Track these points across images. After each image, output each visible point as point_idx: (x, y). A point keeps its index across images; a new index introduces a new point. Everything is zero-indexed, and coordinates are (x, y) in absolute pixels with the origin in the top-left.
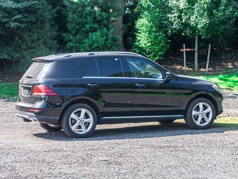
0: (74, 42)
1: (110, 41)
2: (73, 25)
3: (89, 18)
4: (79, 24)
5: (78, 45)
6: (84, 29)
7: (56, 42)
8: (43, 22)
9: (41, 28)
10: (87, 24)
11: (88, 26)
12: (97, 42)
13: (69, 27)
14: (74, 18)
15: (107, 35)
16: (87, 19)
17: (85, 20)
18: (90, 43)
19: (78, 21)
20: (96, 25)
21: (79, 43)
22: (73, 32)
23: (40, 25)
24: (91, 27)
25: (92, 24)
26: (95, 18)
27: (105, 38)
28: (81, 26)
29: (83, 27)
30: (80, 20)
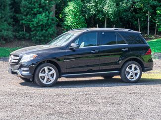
0: (25, 21)
1: (50, 21)
2: (25, 9)
3: (36, 5)
4: (29, 8)
5: (28, 22)
6: (32, 12)
7: (12, 20)
8: (5, 6)
9: (4, 10)
10: (35, 8)
11: (35, 10)
12: (42, 21)
13: (22, 10)
14: (26, 4)
15: (48, 17)
16: (35, 5)
17: (33, 5)
18: (37, 21)
19: (29, 6)
20: (41, 10)
21: (29, 21)
22: (25, 13)
23: (3, 8)
24: (37, 11)
25: (38, 9)
26: (40, 4)
27: (47, 18)
28: (30, 10)
29: (32, 10)
30: (30, 5)
